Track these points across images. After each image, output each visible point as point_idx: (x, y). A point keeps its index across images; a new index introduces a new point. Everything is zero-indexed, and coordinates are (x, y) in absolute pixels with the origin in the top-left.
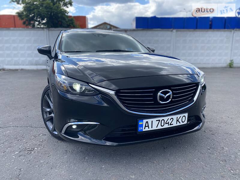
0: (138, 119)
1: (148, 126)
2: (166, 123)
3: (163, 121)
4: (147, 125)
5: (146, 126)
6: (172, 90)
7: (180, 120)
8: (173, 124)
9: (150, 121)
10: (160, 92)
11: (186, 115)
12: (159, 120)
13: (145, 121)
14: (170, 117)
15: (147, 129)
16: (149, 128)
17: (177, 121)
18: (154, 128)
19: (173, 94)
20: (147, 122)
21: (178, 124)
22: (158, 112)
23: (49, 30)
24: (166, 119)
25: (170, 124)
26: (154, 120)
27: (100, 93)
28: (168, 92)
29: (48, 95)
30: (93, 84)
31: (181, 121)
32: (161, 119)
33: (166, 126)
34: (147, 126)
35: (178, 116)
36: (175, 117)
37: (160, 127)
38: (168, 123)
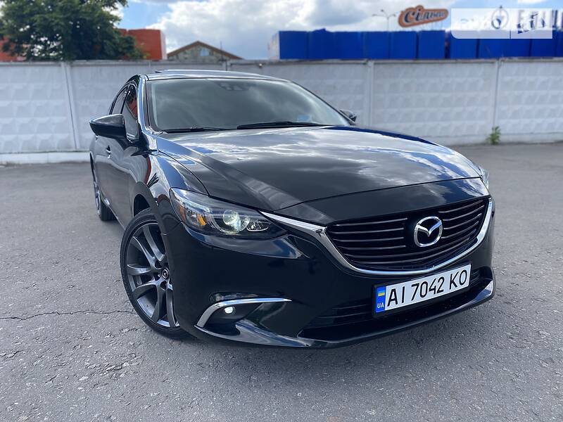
0: (375, 286)
1: (396, 299)
2: (430, 290)
3: (425, 285)
4: (393, 297)
5: (390, 300)
6: (441, 217)
7: (457, 281)
8: (442, 291)
9: (398, 287)
11: (468, 268)
12: (418, 285)
13: (389, 288)
14: (438, 276)
15: (393, 306)
16: (397, 303)
17: (452, 282)
18: (408, 302)
19: (445, 224)
20: (394, 290)
21: (454, 289)
22: (413, 266)
23: (72, 66)
24: (429, 279)
25: (439, 291)
26: (408, 284)
28: (434, 222)
29: (142, 237)
30: (272, 213)
31: (458, 284)
32: (420, 281)
33: (431, 296)
34: (393, 300)
35: (454, 272)
36: (446, 275)
37: (418, 299)
38: (434, 289)
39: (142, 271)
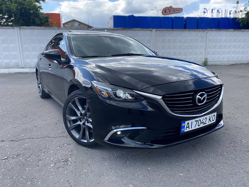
0: (181, 122)
1: (189, 127)
2: (202, 123)
3: (200, 121)
4: (188, 126)
5: (187, 127)
6: (206, 92)
7: (211, 119)
8: (206, 123)
9: (190, 122)
10: (199, 94)
11: (215, 114)
12: (197, 121)
13: (186, 122)
14: (204, 117)
15: (188, 130)
16: (189, 129)
17: (210, 120)
18: (193, 128)
19: (208, 96)
20: (188, 123)
21: (210, 123)
22: (195, 113)
23: (20, 29)
24: (201, 119)
25: (205, 124)
26: (193, 121)
27: (145, 99)
28: (203, 94)
29: (74, 103)
31: (212, 120)
32: (198, 119)
33: (202, 125)
34: (188, 127)
35: (210, 115)
36: (208, 117)
37: (197, 127)
38: (203, 123)
39: (73, 118)
